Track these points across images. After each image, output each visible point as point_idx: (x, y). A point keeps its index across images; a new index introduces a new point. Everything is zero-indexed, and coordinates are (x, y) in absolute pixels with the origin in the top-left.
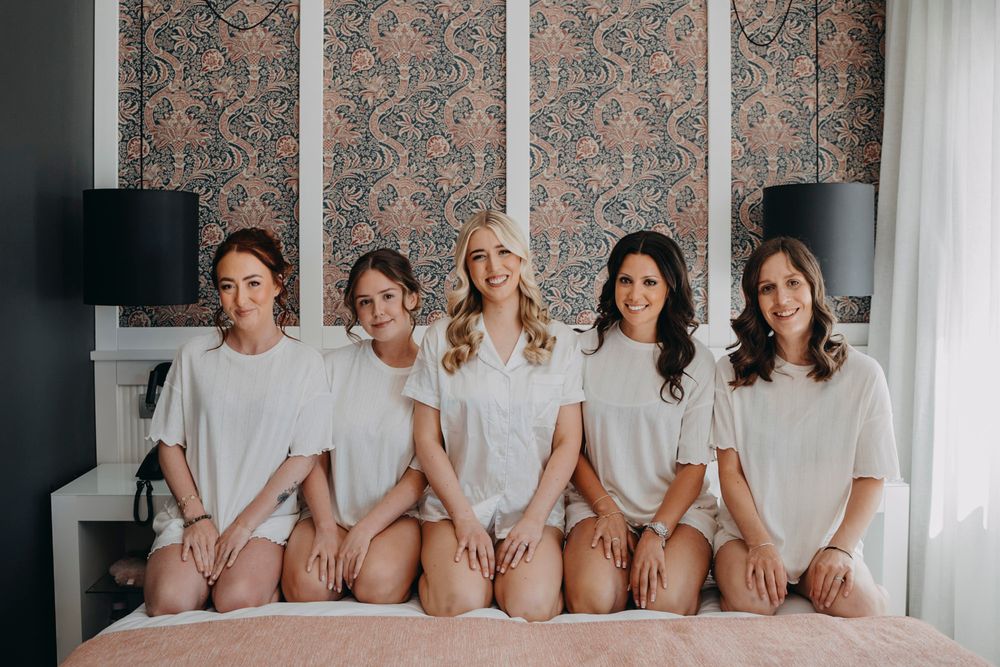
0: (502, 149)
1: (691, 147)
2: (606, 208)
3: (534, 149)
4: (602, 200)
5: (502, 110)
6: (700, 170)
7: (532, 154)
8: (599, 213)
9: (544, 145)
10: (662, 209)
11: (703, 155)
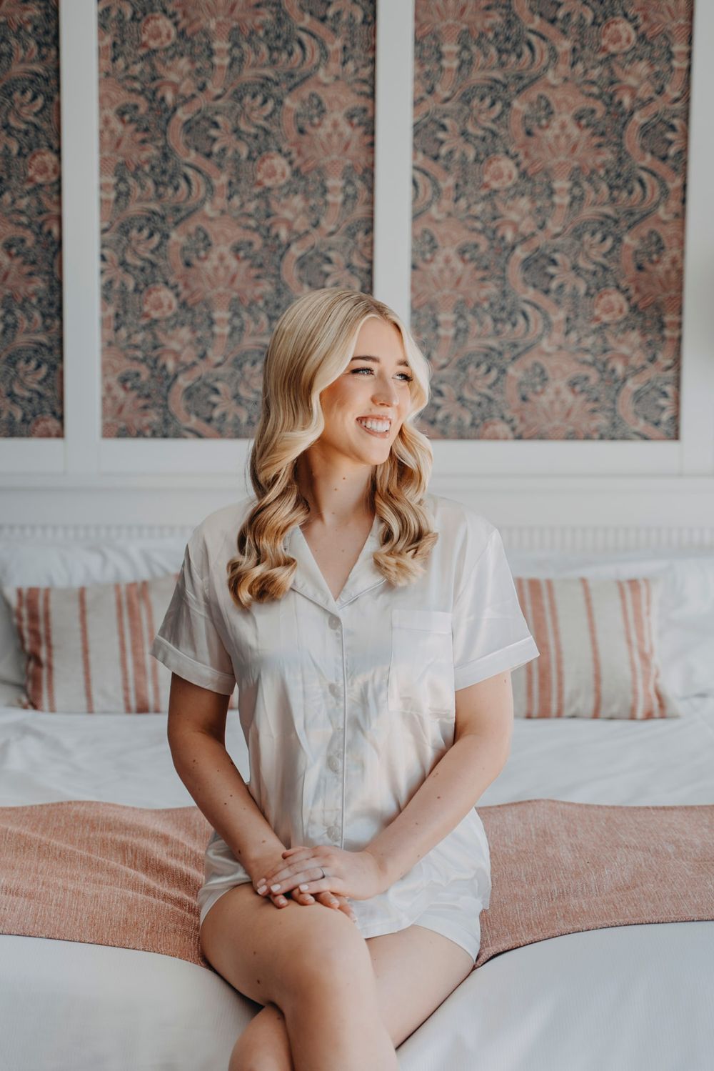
0: (369, 174)
1: (662, 169)
2: (527, 265)
3: (418, 175)
4: (521, 253)
5: (370, 113)
6: (674, 204)
7: (415, 183)
8: (515, 273)
9: (434, 168)
10: (613, 266)
11: (678, 182)
